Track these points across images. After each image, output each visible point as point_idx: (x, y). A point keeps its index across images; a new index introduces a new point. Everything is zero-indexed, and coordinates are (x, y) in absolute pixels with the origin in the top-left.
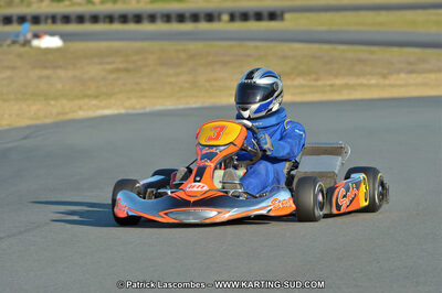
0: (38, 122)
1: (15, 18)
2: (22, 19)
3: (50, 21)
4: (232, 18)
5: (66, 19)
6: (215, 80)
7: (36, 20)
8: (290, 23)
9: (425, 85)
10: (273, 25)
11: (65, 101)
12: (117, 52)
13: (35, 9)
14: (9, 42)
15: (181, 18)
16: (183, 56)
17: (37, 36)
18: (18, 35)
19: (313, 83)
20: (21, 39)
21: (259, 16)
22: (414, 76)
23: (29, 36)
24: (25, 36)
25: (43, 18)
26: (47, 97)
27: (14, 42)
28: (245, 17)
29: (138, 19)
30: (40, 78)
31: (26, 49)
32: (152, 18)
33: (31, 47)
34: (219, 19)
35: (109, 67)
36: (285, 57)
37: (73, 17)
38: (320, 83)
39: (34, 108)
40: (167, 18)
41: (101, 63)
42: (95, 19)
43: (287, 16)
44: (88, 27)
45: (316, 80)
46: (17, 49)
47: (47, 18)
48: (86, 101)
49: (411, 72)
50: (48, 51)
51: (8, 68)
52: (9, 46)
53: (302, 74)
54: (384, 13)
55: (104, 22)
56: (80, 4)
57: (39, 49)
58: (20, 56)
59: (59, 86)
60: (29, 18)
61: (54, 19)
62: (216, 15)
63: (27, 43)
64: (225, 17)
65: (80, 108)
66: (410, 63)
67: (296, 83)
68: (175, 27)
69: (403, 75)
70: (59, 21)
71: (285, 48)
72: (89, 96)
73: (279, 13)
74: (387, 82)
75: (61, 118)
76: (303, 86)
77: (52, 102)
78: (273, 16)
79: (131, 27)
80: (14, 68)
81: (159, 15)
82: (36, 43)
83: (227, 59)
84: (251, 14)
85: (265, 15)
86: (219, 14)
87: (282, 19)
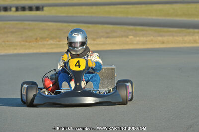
4: (17, 9)
6: (8, 41)
8: (46, 12)
9: (114, 44)
10: (38, 13)
19: (58, 43)
21: (31, 9)
22: (109, 39)
28: (24, 9)
34: (11, 10)
36: (43, 30)
38: (61, 43)
43: (45, 9)
45: (59, 41)
49: (108, 37)
53: (53, 38)
54: (94, 7)
62: (9, 8)
64: (14, 9)
66: (107, 33)
67: (49, 42)
69: (103, 39)
71: (43, 25)
73: (41, 7)
74: (95, 42)
76: (52, 44)
78: (38, 9)
83: (14, 30)
84: (27, 7)
85: (34, 8)
86: (11, 8)
87: (43, 10)
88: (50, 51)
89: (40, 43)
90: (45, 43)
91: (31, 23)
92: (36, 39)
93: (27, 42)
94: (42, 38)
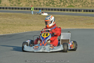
3: (45, 10)
5: (49, 10)
7: (43, 9)
12: (59, 17)
14: (36, 14)
16: (73, 18)
17: (42, 13)
20: (39, 13)
23: (41, 13)
25: (44, 9)
27: (38, 14)
29: (64, 10)
31: (40, 15)
32: (67, 10)
33: (41, 15)
35: (57, 20)
40: (70, 10)
42: (55, 10)
46: (38, 15)
47: (45, 9)
56: (52, 6)
58: (39, 17)
60: (41, 9)
61: (46, 9)
63: (40, 14)
79: (63, 12)
81: (69, 10)
82: (42, 14)
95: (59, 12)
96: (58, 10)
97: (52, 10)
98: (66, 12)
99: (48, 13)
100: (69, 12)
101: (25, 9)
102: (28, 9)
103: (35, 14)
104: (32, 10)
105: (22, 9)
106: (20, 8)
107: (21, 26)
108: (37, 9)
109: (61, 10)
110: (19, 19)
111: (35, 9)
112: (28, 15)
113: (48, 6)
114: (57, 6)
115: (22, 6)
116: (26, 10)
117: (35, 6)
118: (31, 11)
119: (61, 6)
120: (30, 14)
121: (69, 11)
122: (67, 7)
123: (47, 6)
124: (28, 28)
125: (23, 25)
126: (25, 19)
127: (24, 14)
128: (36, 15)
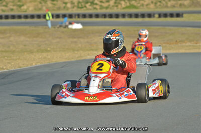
0: (69, 61)
1: (61, 16)
2: (64, 16)
3: (77, 17)
4: (160, 16)
5: (84, 16)
7: (71, 16)
8: (186, 19)
10: (178, 19)
11: (82, 52)
13: (70, 12)
14: (58, 26)
15: (136, 16)
17: (71, 24)
18: (62, 23)
19: (195, 45)
20: (64, 25)
21: (172, 16)
23: (67, 24)
24: (65, 24)
25: (74, 16)
26: (74, 50)
27: (61, 26)
28: (166, 16)
29: (117, 16)
30: (72, 42)
31: (66, 29)
32: (123, 16)
33: (68, 28)
34: (154, 17)
36: (183, 34)
37: (87, 15)
38: (198, 45)
39: (68, 55)
40: (130, 16)
41: (100, 36)
42: (97, 16)
43: (185, 15)
44: (94, 20)
46: (62, 29)
47: (75, 16)
48: (92, 52)
50: (76, 30)
51: (57, 38)
52: (58, 28)
53: (191, 41)
55: (102, 18)
56: (91, 10)
57: (72, 29)
58: (63, 32)
59: (80, 45)
60: (67, 15)
61: (79, 16)
62: (152, 15)
63: (66, 27)
64: (157, 16)
65: (89, 55)
67: (187, 45)
68: (134, 20)
70: (81, 17)
71: (183, 30)
72: (93, 50)
73: (181, 14)
75: (80, 59)
76: (190, 46)
77: (76, 52)
78: (178, 16)
79: (114, 20)
80: (60, 38)
81: (127, 15)
82: (70, 27)
83: (157, 35)
84: (168, 14)
85: (175, 15)
86: (154, 15)
87: (183, 17)
88: (188, 52)
89: (180, 45)
90: (184, 45)
91: (172, 28)
92: (177, 41)
93: (168, 44)
94: (182, 42)
95: (107, 20)
96: (104, 16)
97: (91, 16)
98: (121, 20)
99: (83, 24)
100: (127, 20)
101: (32, 17)
102: (39, 17)
103: (55, 28)
104: (47, 18)
105: (26, 17)
106: (22, 16)
107: (25, 54)
108: (58, 16)
109: (110, 16)
110: (22, 38)
111: (55, 16)
112: (40, 29)
113: (82, 10)
114: (101, 9)
115: (26, 12)
116: (36, 20)
117: (54, 10)
118: (47, 21)
119: (111, 9)
120: (45, 27)
121: (128, 17)
122: (124, 9)
123: (79, 10)
124: (40, 57)
125: (31, 52)
126: (35, 39)
127: (33, 28)
128: (57, 29)
